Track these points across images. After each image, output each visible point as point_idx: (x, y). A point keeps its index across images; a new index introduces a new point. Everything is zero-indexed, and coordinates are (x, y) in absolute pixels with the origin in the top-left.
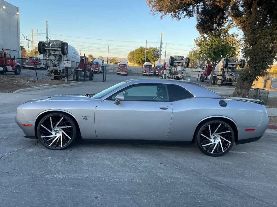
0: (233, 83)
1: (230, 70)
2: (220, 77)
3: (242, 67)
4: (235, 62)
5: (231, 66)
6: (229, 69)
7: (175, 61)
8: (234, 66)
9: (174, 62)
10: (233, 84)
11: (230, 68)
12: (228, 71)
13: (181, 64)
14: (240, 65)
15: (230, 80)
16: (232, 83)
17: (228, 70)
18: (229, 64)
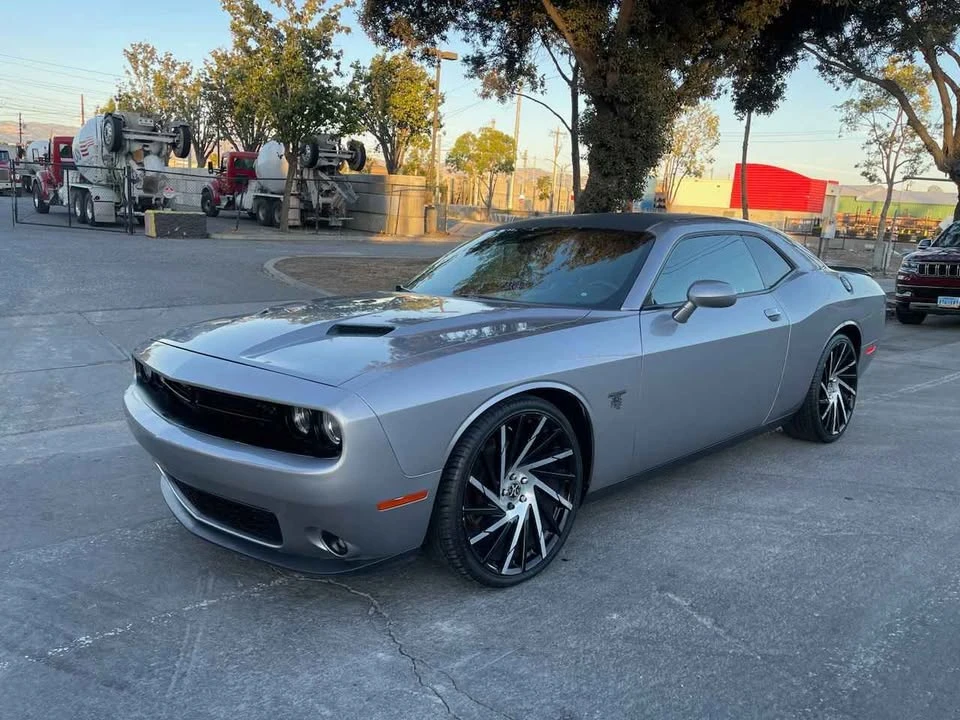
0: (334, 221)
1: (324, 176)
2: (294, 202)
3: (357, 165)
4: (335, 148)
5: (325, 163)
6: (320, 173)
7: (128, 132)
8: (334, 164)
9: (127, 136)
10: (333, 224)
11: (323, 169)
12: (318, 181)
13: (152, 148)
14: (351, 162)
15: (326, 210)
16: (329, 219)
17: (315, 174)
18: (320, 155)
